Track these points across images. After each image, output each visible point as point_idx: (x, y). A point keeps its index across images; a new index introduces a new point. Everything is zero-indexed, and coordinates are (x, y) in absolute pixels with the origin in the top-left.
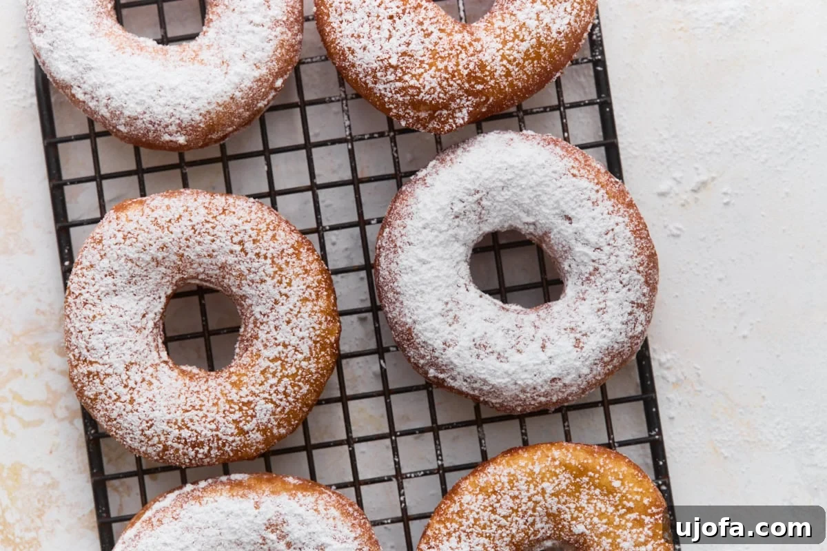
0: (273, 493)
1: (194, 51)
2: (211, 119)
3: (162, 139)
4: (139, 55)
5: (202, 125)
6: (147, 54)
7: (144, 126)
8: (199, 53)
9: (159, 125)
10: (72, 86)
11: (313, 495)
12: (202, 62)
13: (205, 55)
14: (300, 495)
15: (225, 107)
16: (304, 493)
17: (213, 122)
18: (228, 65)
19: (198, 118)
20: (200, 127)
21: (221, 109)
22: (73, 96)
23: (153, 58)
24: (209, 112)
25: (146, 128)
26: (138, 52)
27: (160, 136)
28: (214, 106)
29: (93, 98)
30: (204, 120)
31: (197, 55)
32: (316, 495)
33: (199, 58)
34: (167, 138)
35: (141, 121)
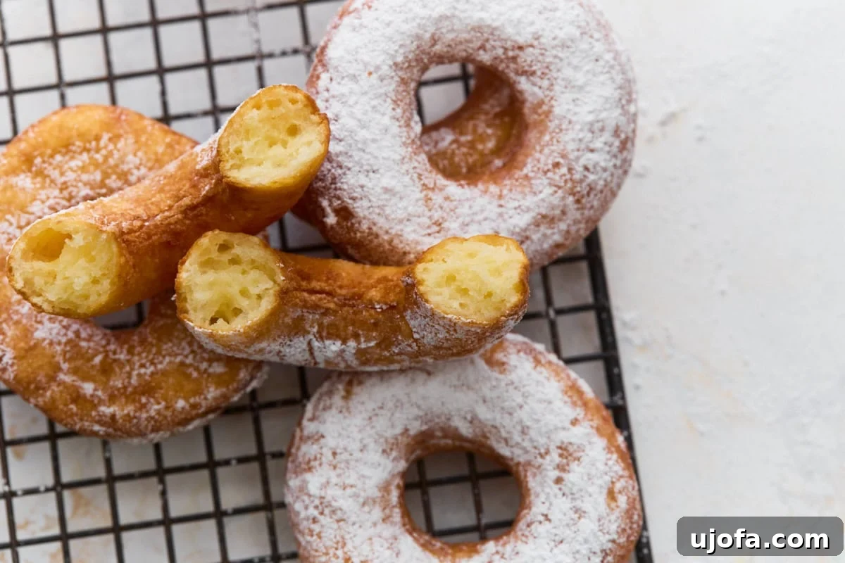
0: (598, 430)
1: (435, 184)
2: (371, 241)
3: (320, 199)
4: (400, 126)
5: (358, 235)
6: (405, 134)
7: (326, 172)
8: (436, 190)
9: (336, 189)
10: (328, 71)
11: (624, 469)
12: (428, 199)
13: (437, 198)
14: (615, 456)
15: (392, 251)
16: (620, 460)
17: (367, 245)
18: (438, 232)
19: (364, 227)
20: (355, 234)
21: (387, 247)
22: (318, 77)
23: (404, 144)
24: (377, 236)
25: (325, 175)
26: (402, 122)
27: (322, 195)
28: (386, 237)
29: (327, 101)
30: (366, 234)
31: (433, 189)
32: (626, 473)
33: (431, 194)
34: (325, 203)
35: (329, 167)
